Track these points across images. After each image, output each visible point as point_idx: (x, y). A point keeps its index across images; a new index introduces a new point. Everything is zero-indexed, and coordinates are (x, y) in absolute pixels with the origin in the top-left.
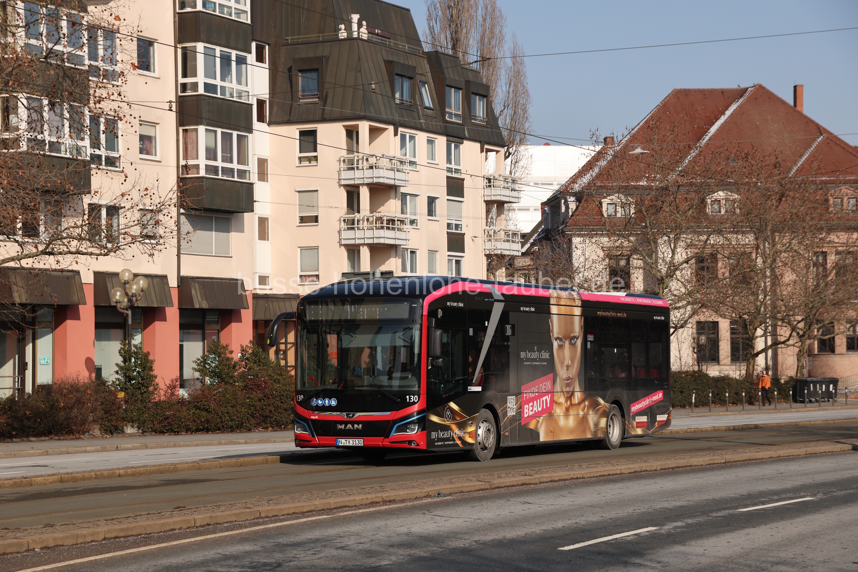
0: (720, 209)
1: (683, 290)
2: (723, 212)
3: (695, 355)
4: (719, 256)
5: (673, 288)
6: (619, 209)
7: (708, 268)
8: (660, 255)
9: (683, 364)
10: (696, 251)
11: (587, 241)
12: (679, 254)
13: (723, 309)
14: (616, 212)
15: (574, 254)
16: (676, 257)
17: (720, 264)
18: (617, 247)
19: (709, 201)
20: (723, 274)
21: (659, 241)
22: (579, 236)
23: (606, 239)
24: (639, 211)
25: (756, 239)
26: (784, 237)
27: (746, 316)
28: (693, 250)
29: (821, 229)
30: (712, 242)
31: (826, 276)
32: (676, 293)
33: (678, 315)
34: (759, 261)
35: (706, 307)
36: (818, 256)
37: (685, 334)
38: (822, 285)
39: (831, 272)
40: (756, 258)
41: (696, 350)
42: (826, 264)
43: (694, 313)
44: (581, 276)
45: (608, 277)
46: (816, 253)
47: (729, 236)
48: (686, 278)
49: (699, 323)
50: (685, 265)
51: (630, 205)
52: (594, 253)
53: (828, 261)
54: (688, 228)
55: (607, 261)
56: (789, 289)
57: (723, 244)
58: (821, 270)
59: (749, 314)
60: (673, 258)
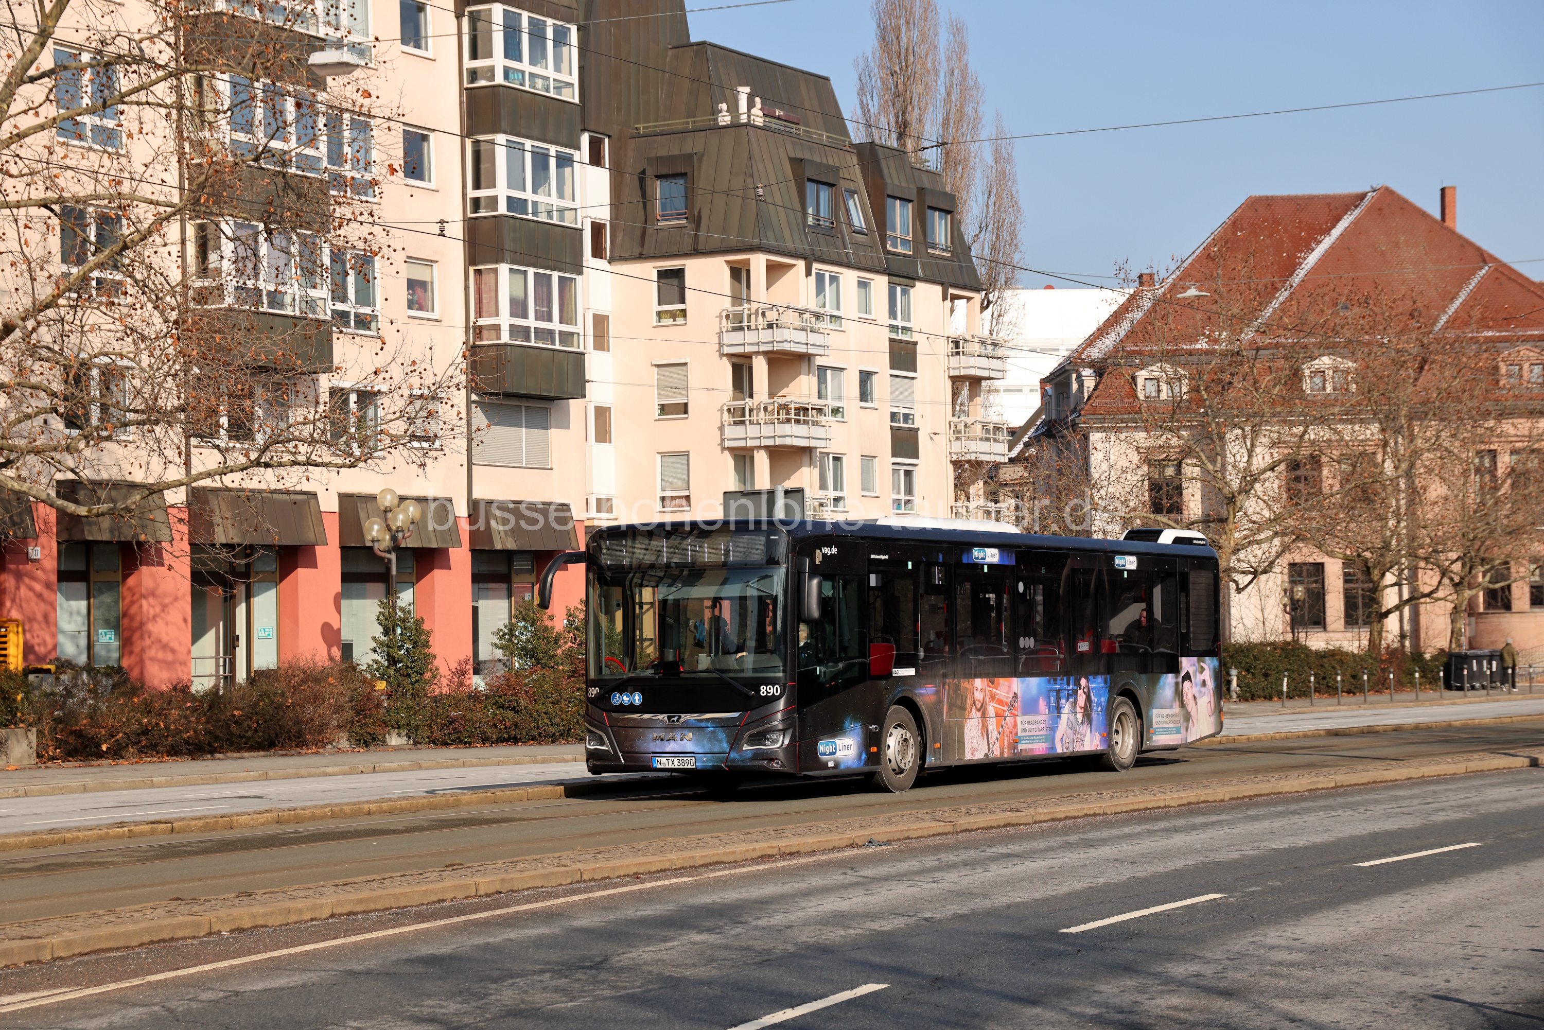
0: (1324, 385)
1: (1266, 513)
2: (1329, 389)
3: (1288, 617)
4: (1324, 459)
5: (1250, 511)
6: (1164, 387)
7: (1306, 479)
8: (1230, 459)
9: (1268, 630)
10: (1286, 451)
11: (1113, 438)
12: (1260, 457)
13: (1330, 542)
14: (1159, 391)
15: (1092, 458)
16: (1255, 461)
17: (1325, 472)
18: (1160, 447)
19: (1307, 372)
20: (1331, 486)
21: (1227, 436)
22: (1099, 430)
23: (1143, 434)
24: (1194, 390)
25: (1383, 430)
26: (1427, 427)
27: (1367, 554)
28: (1281, 450)
29: (1487, 415)
30: (1312, 437)
31: (1496, 489)
32: (1254, 518)
33: (1259, 553)
34: (1389, 466)
35: (1304, 540)
36: (1482, 457)
37: (1271, 584)
38: (1490, 502)
39: (1504, 482)
40: (1384, 461)
41: (1288, 609)
42: (1496, 469)
43: (1285, 549)
44: (1103, 492)
45: (1147, 494)
46: (1479, 453)
47: (1340, 427)
48: (1272, 494)
49: (1292, 565)
50: (1269, 473)
51: (1179, 379)
52: (1124, 456)
53: (1499, 465)
54: (1274, 415)
55: (1145, 468)
56: (1437, 509)
57: (1329, 440)
58: (1487, 478)
59: (1372, 549)
60: (1249, 462)
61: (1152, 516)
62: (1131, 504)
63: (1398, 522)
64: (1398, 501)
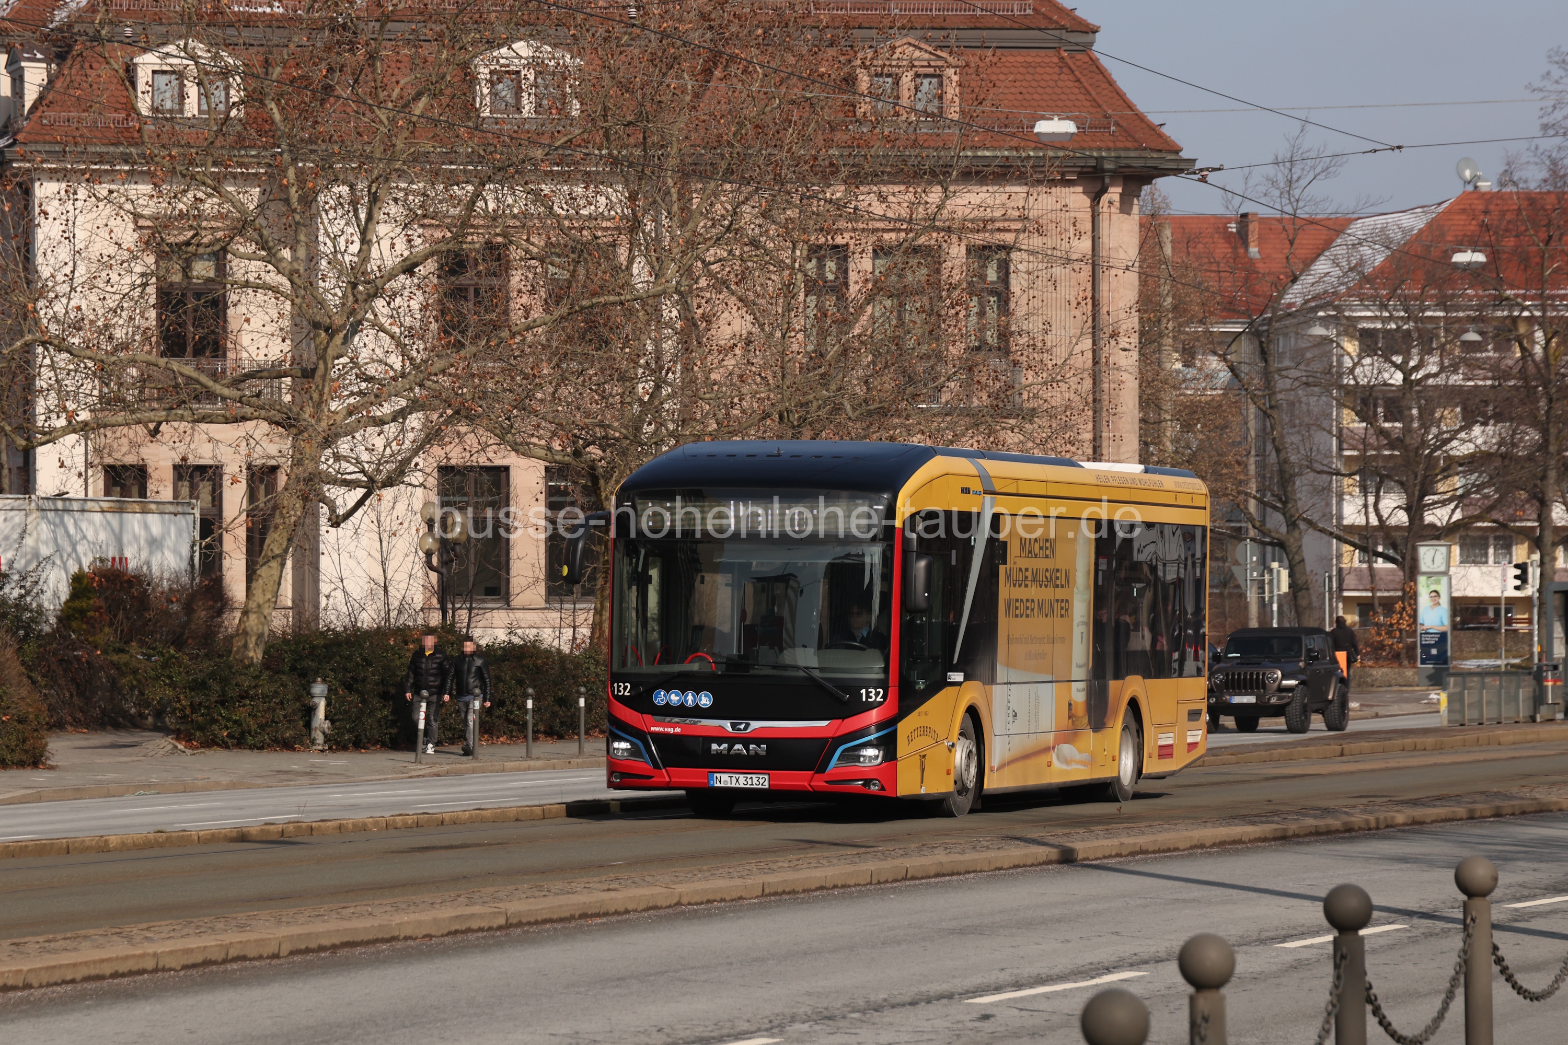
0: (518, 98)
1: (396, 361)
2: (528, 108)
3: (434, 576)
4: (515, 254)
5: (364, 355)
6: (192, 91)
7: (477, 292)
8: (326, 247)
9: (395, 604)
10: (438, 234)
11: (82, 193)
12: (385, 244)
13: (524, 425)
14: (182, 97)
15: (40, 234)
16: (375, 253)
17: (516, 279)
18: (181, 215)
19: (484, 72)
20: (527, 310)
21: (321, 198)
22: (53, 175)
23: (146, 188)
24: (254, 98)
25: (633, 198)
26: (716, 195)
27: (594, 451)
28: (428, 233)
29: (829, 173)
30: (492, 206)
31: (845, 323)
32: (372, 370)
33: (379, 442)
34: (640, 272)
35: (471, 419)
36: (820, 260)
37: (401, 508)
38: (833, 351)
39: (861, 309)
40: (631, 261)
41: (435, 561)
42: (846, 284)
43: (432, 436)
44: (59, 308)
45: (152, 314)
46: (814, 251)
47: (546, 189)
48: (408, 321)
49: (445, 470)
50: (402, 277)
51: (226, 73)
52: (104, 233)
53: (853, 276)
54: (415, 159)
55: (151, 260)
56: (730, 362)
57: (525, 214)
58: (830, 302)
59: (604, 443)
60: (364, 255)
61: (162, 361)
62: (119, 334)
63: (658, 387)
64: (657, 343)
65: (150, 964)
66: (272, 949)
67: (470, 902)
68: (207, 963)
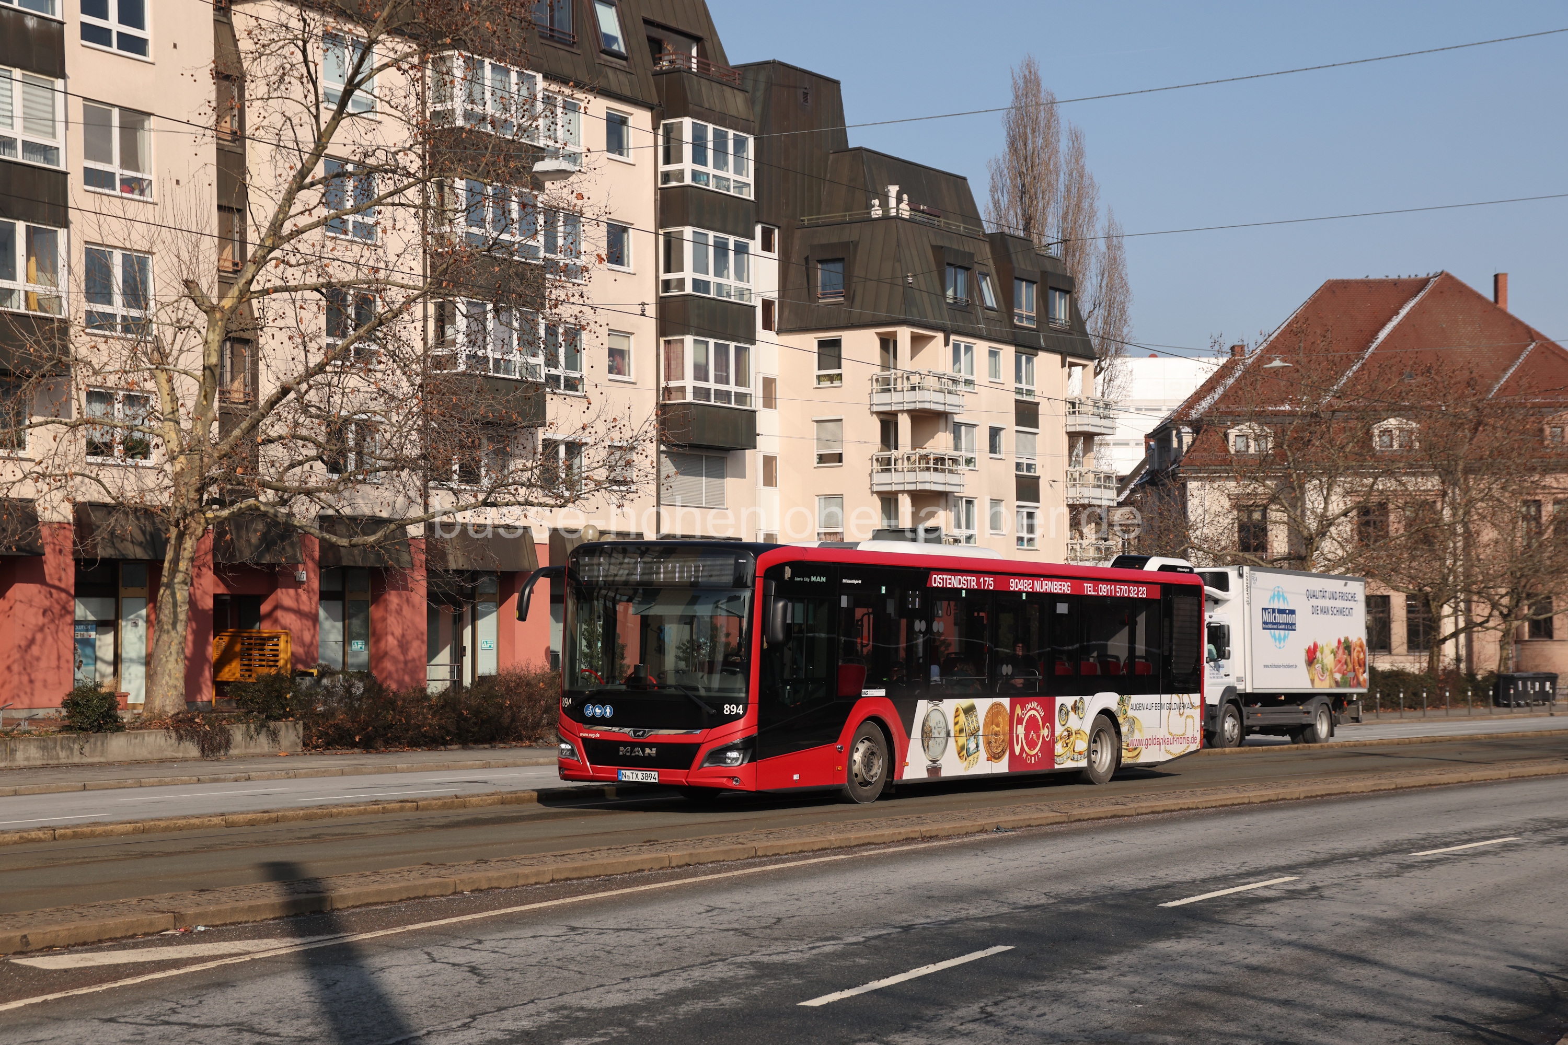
0: (1392, 442)
1: (1340, 552)
2: (1396, 446)
4: (1391, 506)
5: (1326, 551)
6: (1252, 443)
7: (1375, 523)
8: (1309, 505)
10: (1358, 499)
11: (1207, 487)
12: (1335, 504)
13: (1396, 578)
14: (1248, 447)
15: (1189, 503)
16: (1330, 507)
17: (1392, 517)
18: (1248, 494)
19: (1376, 432)
21: (1307, 486)
22: (1195, 479)
23: (1233, 484)
24: (1278, 446)
25: (1442, 482)
26: (1481, 480)
27: (1428, 589)
28: (1353, 499)
29: (1533, 469)
30: (1381, 487)
31: (1540, 533)
32: (1330, 556)
34: (1447, 513)
35: (1373, 576)
36: (1528, 507)
38: (1535, 544)
39: (1547, 528)
40: (1442, 509)
42: (1540, 517)
44: (1198, 533)
45: (1236, 535)
46: (1525, 503)
47: (1404, 479)
48: (1345, 536)
49: (1368, 598)
50: (1342, 518)
51: (1266, 437)
52: (1216, 502)
53: (1544, 513)
54: (1347, 468)
55: (1236, 513)
56: (1488, 551)
57: (1395, 490)
58: (1533, 524)
59: (1431, 585)
60: (1325, 509)
61: (1241, 554)
62: (1223, 543)
63: (1455, 562)
64: (1455, 543)
65: (1246, 801)
66: (1296, 796)
67: (1380, 778)
68: (1270, 801)
